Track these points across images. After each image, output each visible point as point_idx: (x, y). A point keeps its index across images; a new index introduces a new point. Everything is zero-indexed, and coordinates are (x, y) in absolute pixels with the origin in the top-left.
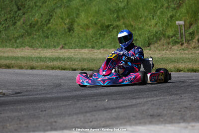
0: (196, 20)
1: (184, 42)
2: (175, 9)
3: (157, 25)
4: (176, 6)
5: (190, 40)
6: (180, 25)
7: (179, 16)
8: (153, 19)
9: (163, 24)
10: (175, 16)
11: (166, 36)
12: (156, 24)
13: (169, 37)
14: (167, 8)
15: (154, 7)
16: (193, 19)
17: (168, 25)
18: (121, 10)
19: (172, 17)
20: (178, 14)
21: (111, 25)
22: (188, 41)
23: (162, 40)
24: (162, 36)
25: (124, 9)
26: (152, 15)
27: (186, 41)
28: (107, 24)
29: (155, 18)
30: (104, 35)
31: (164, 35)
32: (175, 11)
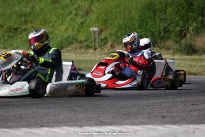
0: (106, 27)
1: (97, 46)
2: (84, 16)
3: (67, 31)
4: (84, 13)
5: (103, 45)
6: (94, 32)
7: (89, 23)
8: (62, 24)
9: (73, 30)
10: (86, 23)
11: (79, 41)
12: (66, 29)
13: (81, 42)
14: (75, 15)
15: (62, 13)
16: (103, 27)
17: (79, 31)
18: (28, 14)
19: (82, 23)
20: (88, 21)
21: (19, 28)
22: (101, 46)
23: (75, 45)
24: (74, 41)
25: (30, 13)
26: (61, 21)
27: (99, 46)
28: (15, 27)
29: (64, 23)
30: (13, 37)
31: (76, 40)
32: (84, 18)
